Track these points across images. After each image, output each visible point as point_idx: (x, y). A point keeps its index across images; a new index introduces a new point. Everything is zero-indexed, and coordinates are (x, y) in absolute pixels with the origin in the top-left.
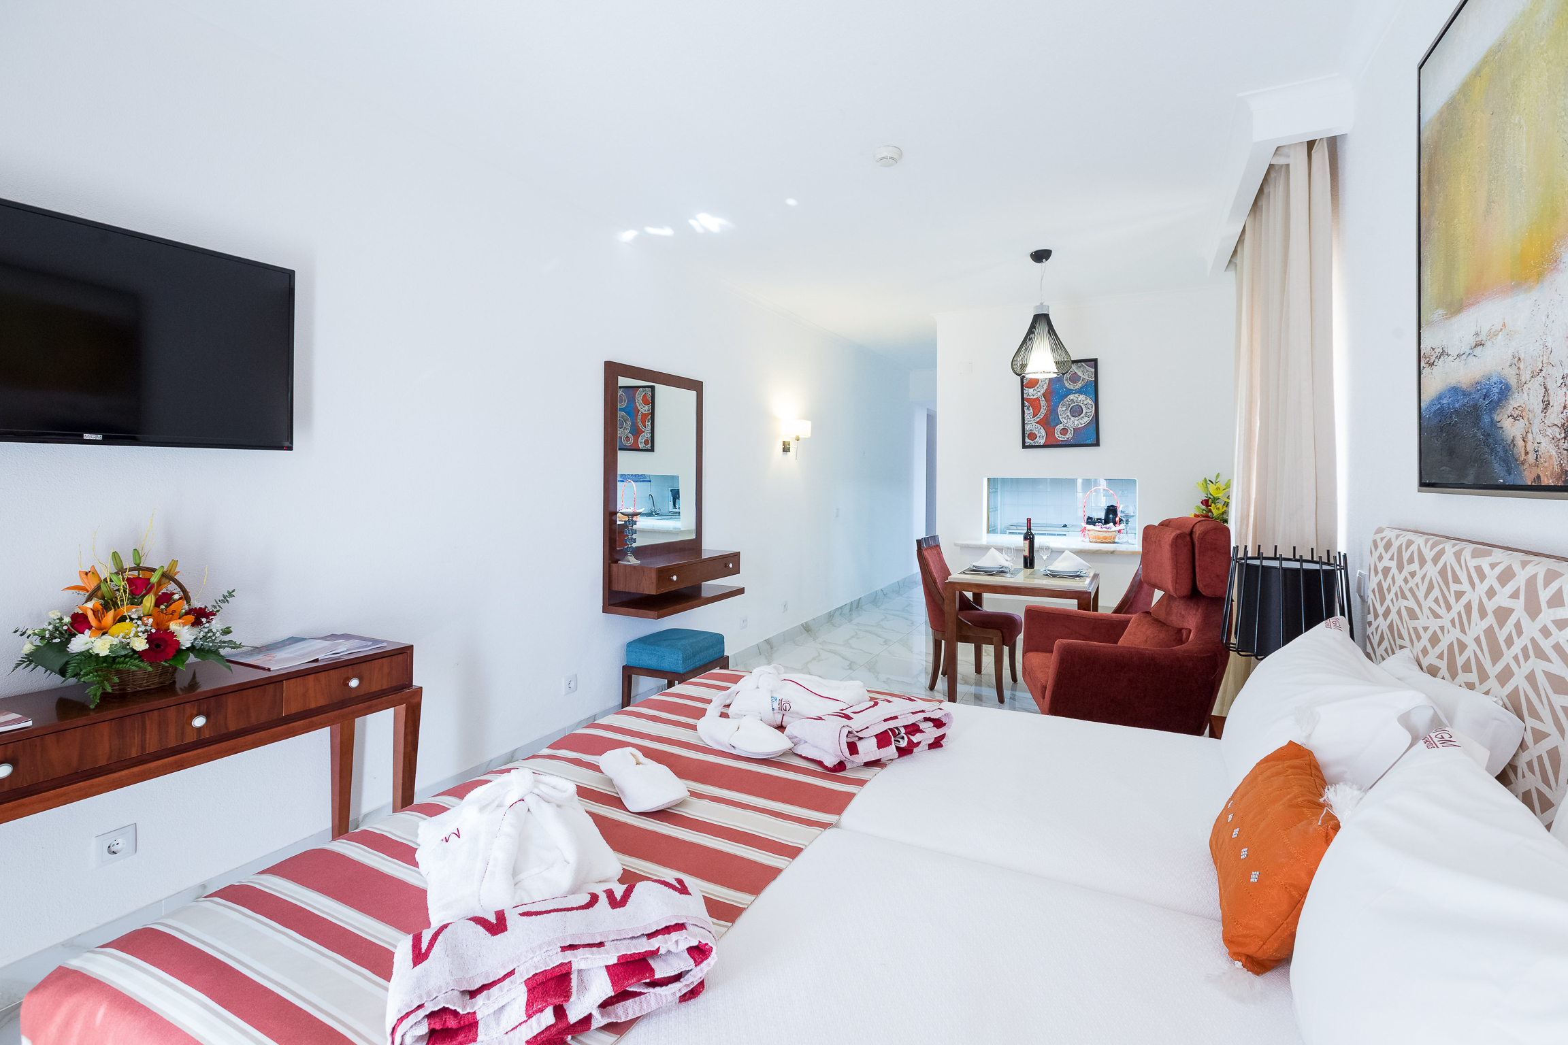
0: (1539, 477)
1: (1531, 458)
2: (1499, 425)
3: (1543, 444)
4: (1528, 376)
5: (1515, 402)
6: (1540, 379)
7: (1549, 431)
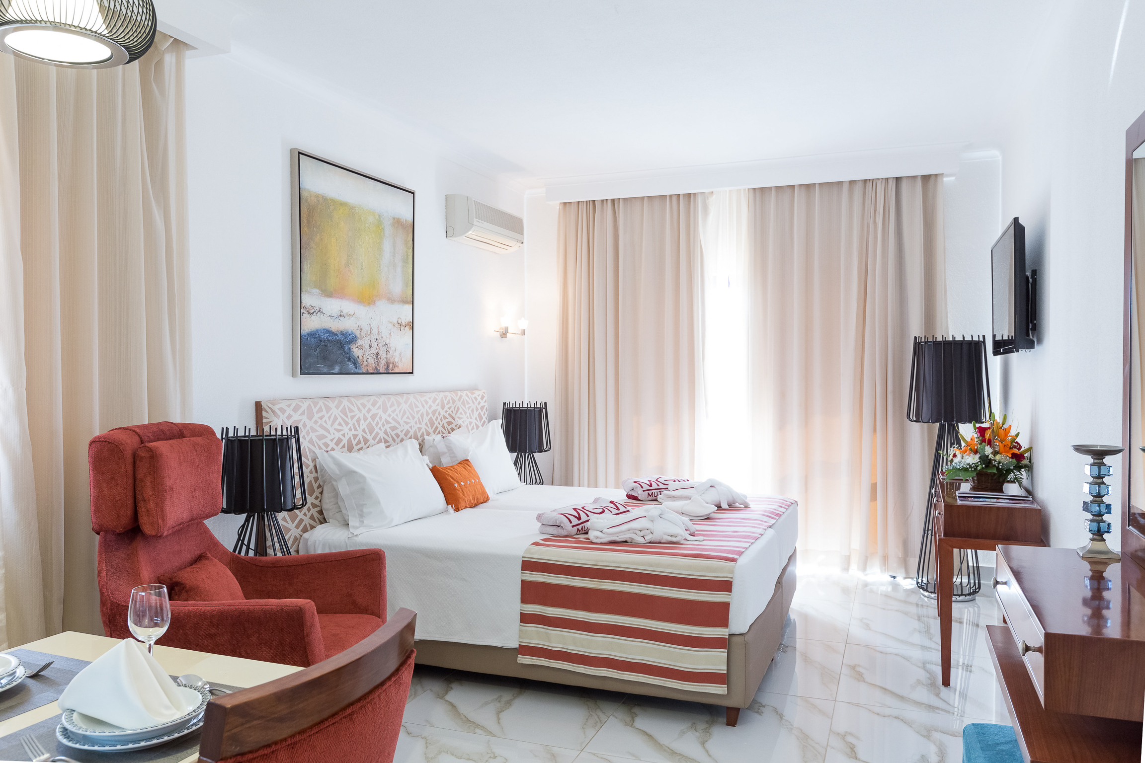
0: (368, 370)
1: (365, 363)
2: (352, 350)
3: (370, 359)
4: (364, 335)
5: (360, 342)
6: (368, 337)
7: (372, 355)
